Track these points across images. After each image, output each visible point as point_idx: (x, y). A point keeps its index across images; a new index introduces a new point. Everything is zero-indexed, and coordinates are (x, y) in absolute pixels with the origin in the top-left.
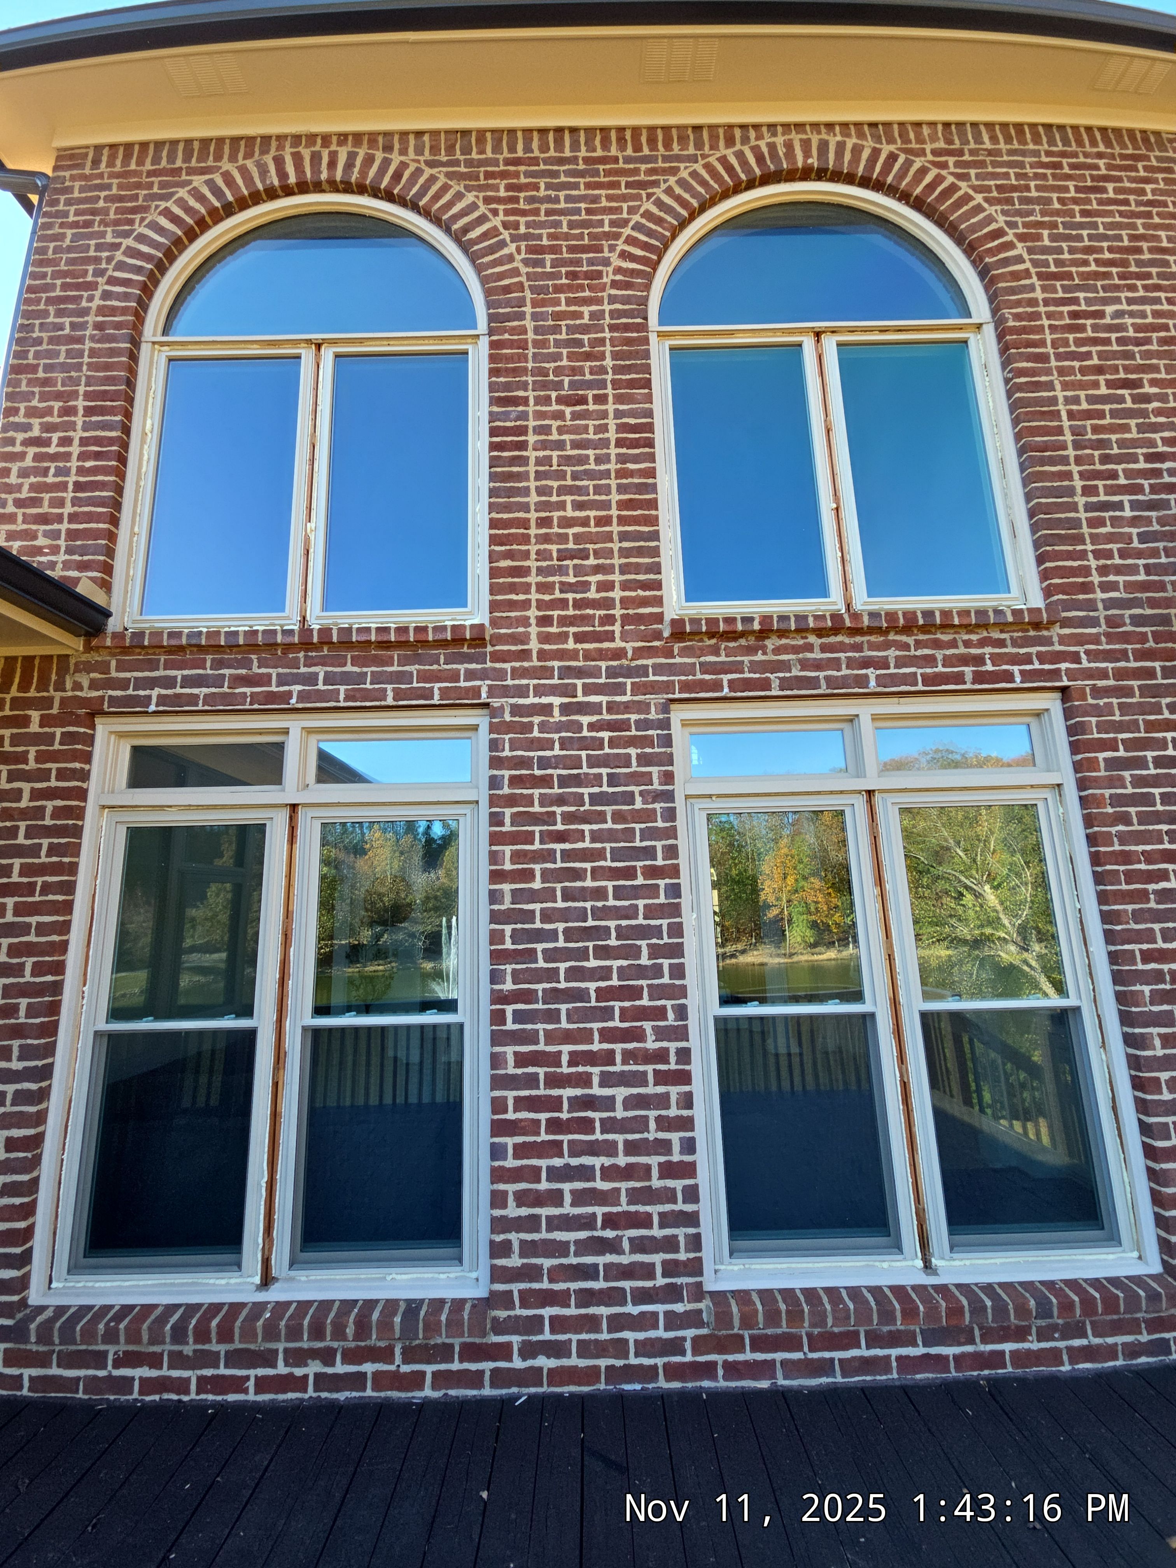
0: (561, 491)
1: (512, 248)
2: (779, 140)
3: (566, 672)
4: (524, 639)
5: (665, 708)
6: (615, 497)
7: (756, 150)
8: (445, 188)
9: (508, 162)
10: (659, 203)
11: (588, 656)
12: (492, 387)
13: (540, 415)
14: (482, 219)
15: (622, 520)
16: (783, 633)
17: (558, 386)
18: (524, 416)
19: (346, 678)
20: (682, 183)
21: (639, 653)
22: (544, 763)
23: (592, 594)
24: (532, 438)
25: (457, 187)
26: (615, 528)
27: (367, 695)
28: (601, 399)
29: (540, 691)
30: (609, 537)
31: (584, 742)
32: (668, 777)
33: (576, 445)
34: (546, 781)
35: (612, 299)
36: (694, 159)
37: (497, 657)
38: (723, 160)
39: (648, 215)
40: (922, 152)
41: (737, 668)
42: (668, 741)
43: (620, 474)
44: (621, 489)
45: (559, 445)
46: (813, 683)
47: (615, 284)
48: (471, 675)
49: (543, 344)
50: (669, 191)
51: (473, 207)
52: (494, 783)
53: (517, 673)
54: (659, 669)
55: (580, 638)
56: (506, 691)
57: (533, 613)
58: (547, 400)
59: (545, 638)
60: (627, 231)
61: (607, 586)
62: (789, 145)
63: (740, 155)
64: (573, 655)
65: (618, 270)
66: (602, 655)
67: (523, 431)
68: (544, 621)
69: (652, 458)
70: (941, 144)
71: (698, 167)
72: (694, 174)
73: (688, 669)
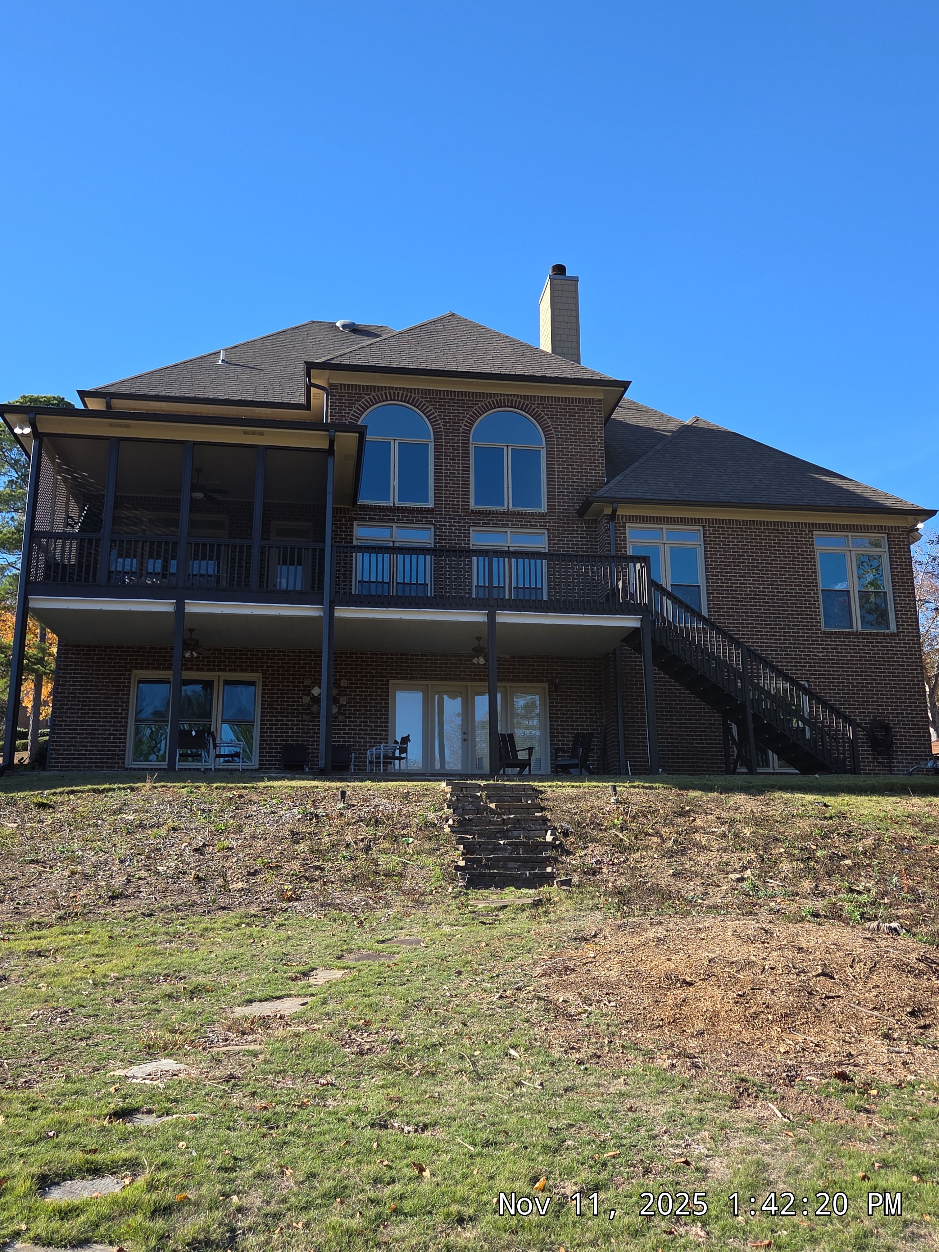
0: (450, 480)
1: (440, 421)
2: (502, 398)
3: (449, 518)
4: (442, 511)
5: (469, 527)
6: (461, 482)
7: (496, 400)
8: (425, 404)
9: (439, 399)
10: (473, 412)
11: (454, 515)
12: (435, 455)
13: (445, 463)
14: (433, 413)
15: (462, 488)
16: (493, 514)
17: (449, 456)
18: (442, 462)
19: (406, 516)
20: (479, 407)
21: (464, 516)
22: (445, 536)
23: (455, 503)
24: (444, 468)
25: (427, 404)
26: (461, 489)
27: (410, 520)
28: (459, 460)
29: (444, 522)
30: (459, 491)
31: (453, 533)
32: (469, 540)
33: (453, 470)
34: (445, 540)
35: (462, 436)
36: (482, 401)
37: (436, 514)
38: (489, 402)
39: (471, 415)
40: (534, 404)
41: (484, 520)
42: (469, 533)
43: (462, 477)
44: (462, 481)
45: (449, 470)
46: (499, 524)
47: (463, 433)
48: (431, 518)
49: (446, 446)
50: (476, 410)
51: (431, 410)
52: (435, 539)
53: (440, 518)
54: (468, 519)
55: (452, 512)
56: (438, 522)
57: (443, 506)
58: (447, 459)
59: (445, 511)
60: (466, 419)
61: (459, 501)
62: (504, 399)
63: (493, 401)
64: (451, 515)
65: (464, 429)
66: (457, 515)
67: (442, 466)
68: (445, 508)
69: (469, 474)
70: (539, 402)
71: (483, 404)
72: (482, 405)
73: (474, 520)
